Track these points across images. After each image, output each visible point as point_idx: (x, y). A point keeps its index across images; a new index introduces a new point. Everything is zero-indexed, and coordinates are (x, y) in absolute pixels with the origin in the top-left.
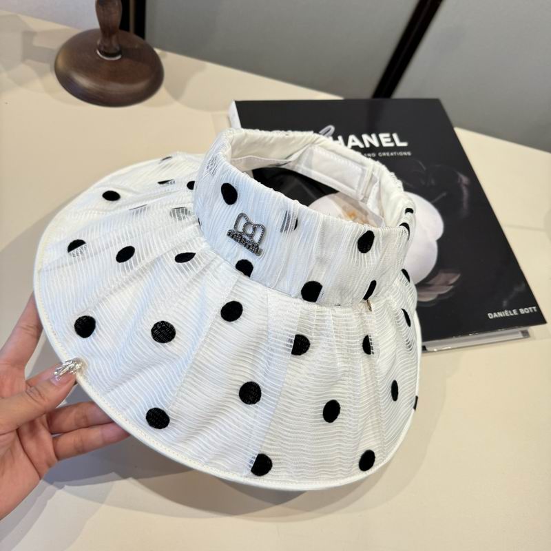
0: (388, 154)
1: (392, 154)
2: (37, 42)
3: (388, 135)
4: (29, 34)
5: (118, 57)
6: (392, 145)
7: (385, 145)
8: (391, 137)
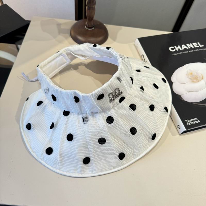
0: (198, 50)
1: (199, 50)
2: (62, 27)
3: (196, 43)
4: (59, 25)
5: (93, 28)
6: (198, 46)
7: (196, 47)
8: (197, 44)
